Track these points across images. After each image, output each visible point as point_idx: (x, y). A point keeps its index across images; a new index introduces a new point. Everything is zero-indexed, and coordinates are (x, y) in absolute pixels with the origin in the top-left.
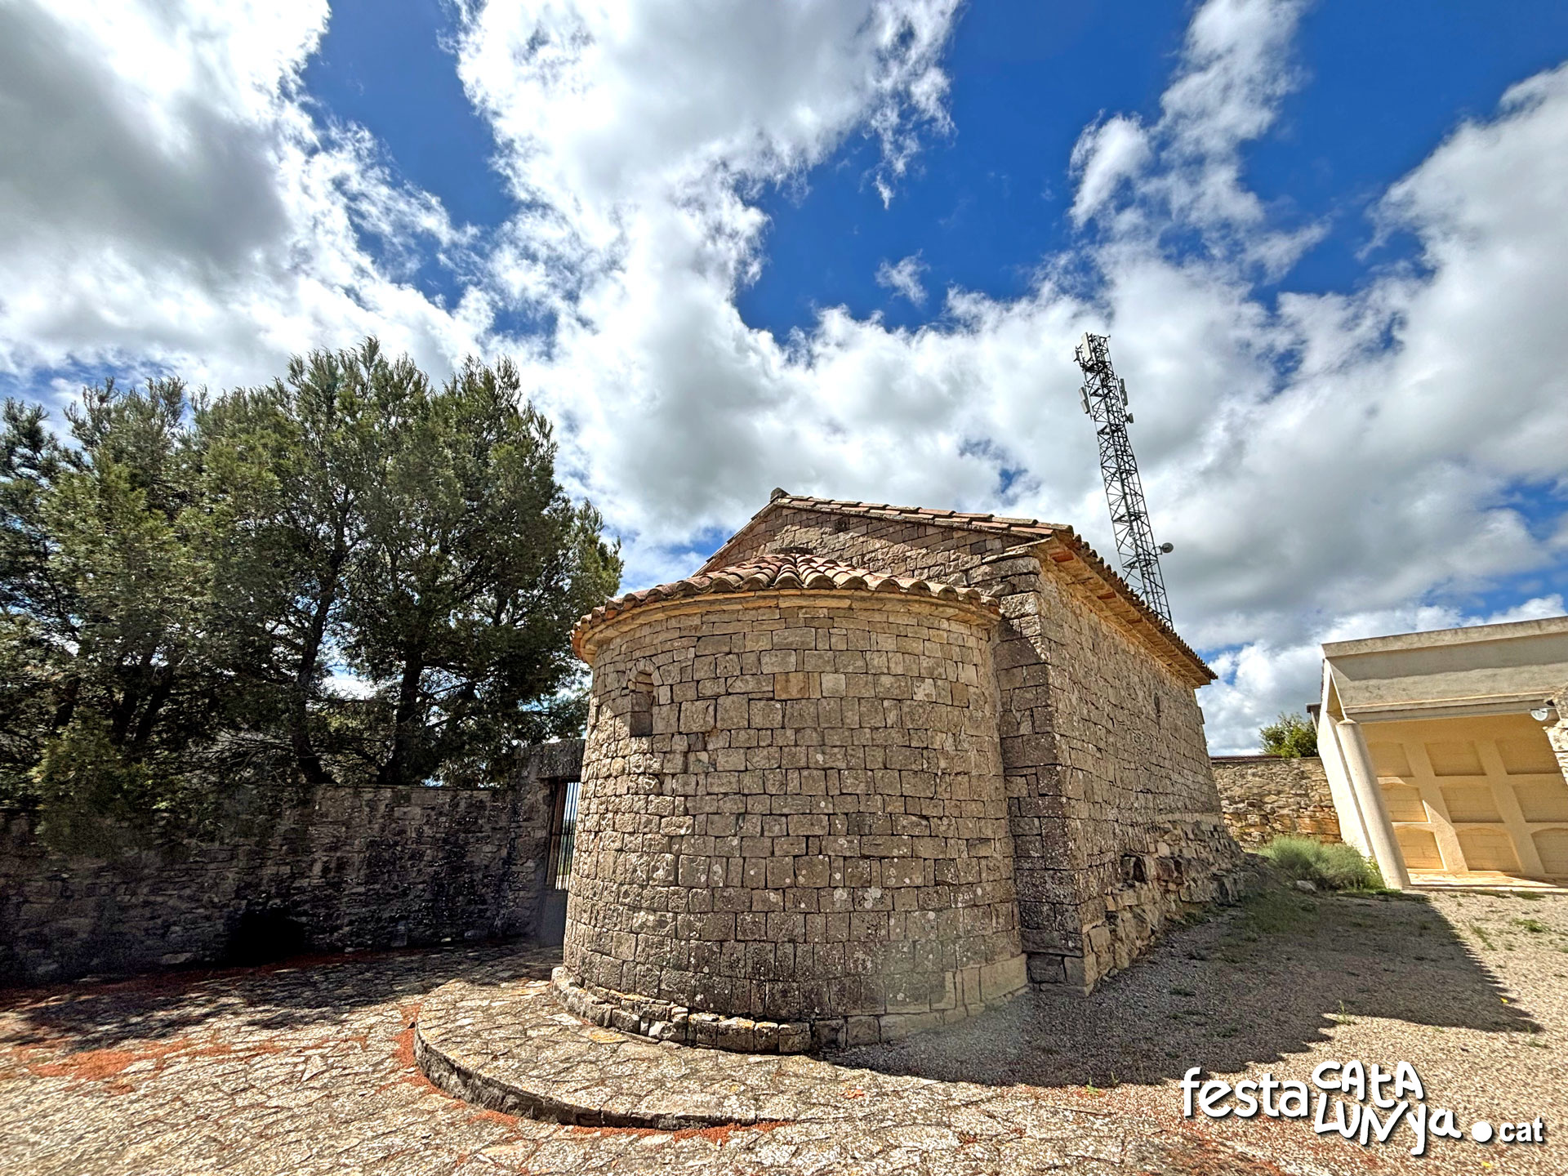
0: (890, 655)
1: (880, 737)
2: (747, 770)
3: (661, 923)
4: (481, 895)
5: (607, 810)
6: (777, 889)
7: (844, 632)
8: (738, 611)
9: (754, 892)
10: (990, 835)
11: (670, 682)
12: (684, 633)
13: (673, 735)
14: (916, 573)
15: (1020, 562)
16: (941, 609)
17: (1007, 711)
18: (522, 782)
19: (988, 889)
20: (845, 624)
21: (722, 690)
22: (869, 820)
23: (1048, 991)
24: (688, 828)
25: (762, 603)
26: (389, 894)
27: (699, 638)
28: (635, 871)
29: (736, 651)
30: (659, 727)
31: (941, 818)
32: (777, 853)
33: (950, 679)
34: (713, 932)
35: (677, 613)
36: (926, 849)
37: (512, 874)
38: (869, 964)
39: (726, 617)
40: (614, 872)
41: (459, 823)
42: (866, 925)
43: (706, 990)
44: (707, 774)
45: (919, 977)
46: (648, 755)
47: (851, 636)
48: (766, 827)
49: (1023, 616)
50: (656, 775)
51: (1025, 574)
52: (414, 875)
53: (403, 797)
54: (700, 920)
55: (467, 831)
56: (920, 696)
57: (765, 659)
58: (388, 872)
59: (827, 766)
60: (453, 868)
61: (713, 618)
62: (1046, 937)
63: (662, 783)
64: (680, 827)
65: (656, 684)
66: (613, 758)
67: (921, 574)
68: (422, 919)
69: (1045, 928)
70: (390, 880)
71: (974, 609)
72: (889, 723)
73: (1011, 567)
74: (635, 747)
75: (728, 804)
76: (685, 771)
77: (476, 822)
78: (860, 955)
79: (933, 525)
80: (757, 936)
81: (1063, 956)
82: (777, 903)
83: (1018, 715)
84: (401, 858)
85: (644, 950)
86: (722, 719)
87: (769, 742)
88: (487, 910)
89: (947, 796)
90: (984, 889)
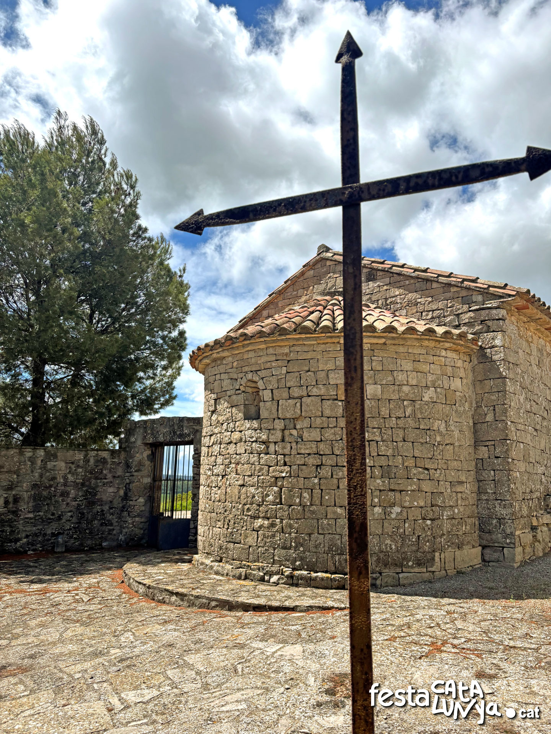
0: (409, 373)
1: (401, 423)
2: (321, 441)
3: (273, 525)
4: (109, 521)
5: (231, 462)
6: (341, 507)
7: (381, 359)
8: (314, 345)
9: (328, 508)
10: (464, 479)
11: (271, 387)
12: (278, 358)
13: (274, 419)
14: (424, 314)
15: (494, 311)
16: (442, 344)
17: (478, 407)
18: (131, 445)
19: (461, 510)
20: (382, 354)
21: (305, 393)
22: (394, 470)
23: (493, 566)
24: (287, 473)
25: (329, 340)
26: (50, 519)
27: (289, 361)
28: (254, 497)
29: (313, 370)
30: (264, 414)
31: (436, 470)
32: (341, 487)
33: (445, 387)
34: (305, 529)
35: (274, 345)
36: (426, 486)
37: (130, 506)
38: (393, 547)
39: (306, 349)
40: (239, 498)
41: (91, 473)
42: (392, 526)
43: (302, 559)
44: (297, 443)
45: (421, 554)
46: (258, 431)
47: (385, 361)
48: (334, 473)
49: (493, 347)
50: (264, 443)
51: (497, 320)
52: (64, 507)
53: (52, 455)
54: (297, 523)
55: (96, 478)
56: (426, 398)
57: (331, 375)
58: (47, 504)
59: (370, 439)
60: (89, 503)
61: (298, 349)
62: (494, 537)
63: (268, 447)
64: (282, 472)
65: (261, 388)
66: (232, 432)
67: (427, 315)
68: (73, 535)
69: (494, 532)
70: (49, 509)
71: (463, 343)
72: (407, 415)
73: (488, 315)
74: (248, 426)
75: (311, 460)
76: (283, 440)
77: (101, 473)
78: (388, 542)
79: (437, 282)
80: (330, 532)
81: (503, 548)
82: (342, 514)
83: (486, 409)
84: (55, 496)
85: (262, 540)
86: (306, 411)
87: (335, 425)
88: (114, 530)
89: (440, 457)
90: (459, 510)
